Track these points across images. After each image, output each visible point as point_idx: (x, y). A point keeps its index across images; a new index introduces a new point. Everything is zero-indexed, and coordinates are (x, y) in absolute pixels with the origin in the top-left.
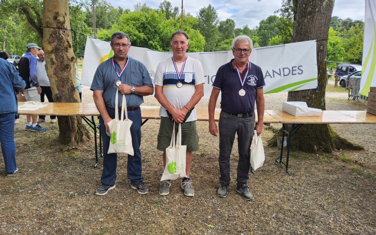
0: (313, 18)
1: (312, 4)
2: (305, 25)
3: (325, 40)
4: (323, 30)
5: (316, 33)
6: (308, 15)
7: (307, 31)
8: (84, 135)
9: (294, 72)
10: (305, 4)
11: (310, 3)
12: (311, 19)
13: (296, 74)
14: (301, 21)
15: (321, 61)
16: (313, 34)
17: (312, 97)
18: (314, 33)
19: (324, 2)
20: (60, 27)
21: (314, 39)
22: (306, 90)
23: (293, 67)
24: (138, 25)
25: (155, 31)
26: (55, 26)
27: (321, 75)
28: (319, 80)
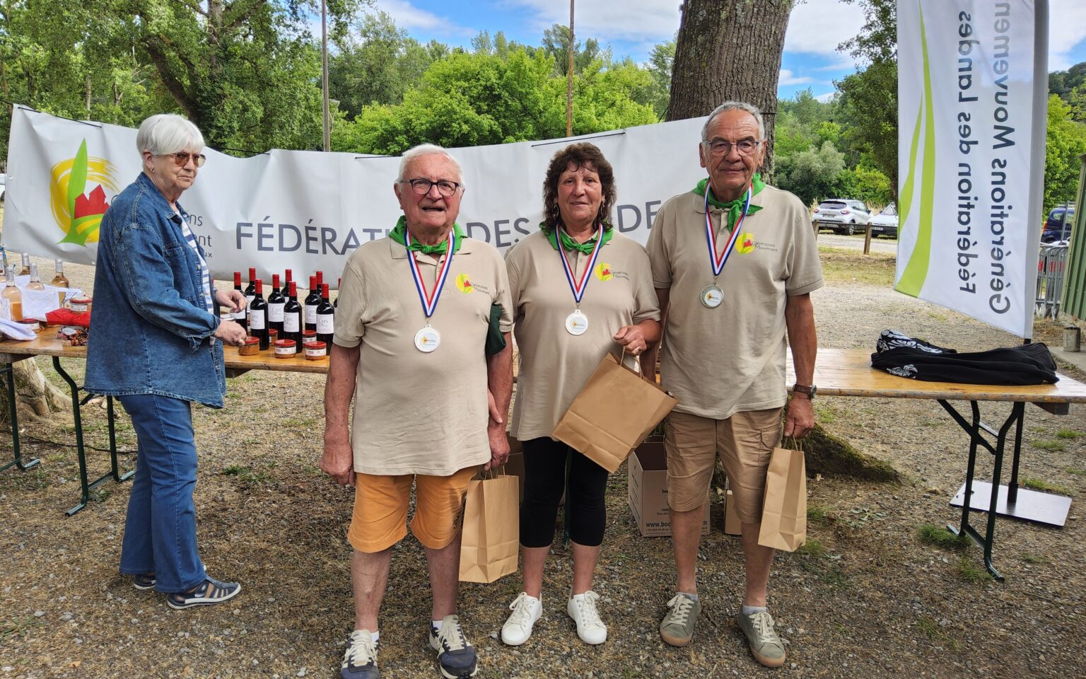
0: (712, 41)
2: (689, 67)
6: (698, 34)
7: (696, 85)
12: (708, 45)
14: (682, 54)
23: (648, 204)
24: (475, 92)
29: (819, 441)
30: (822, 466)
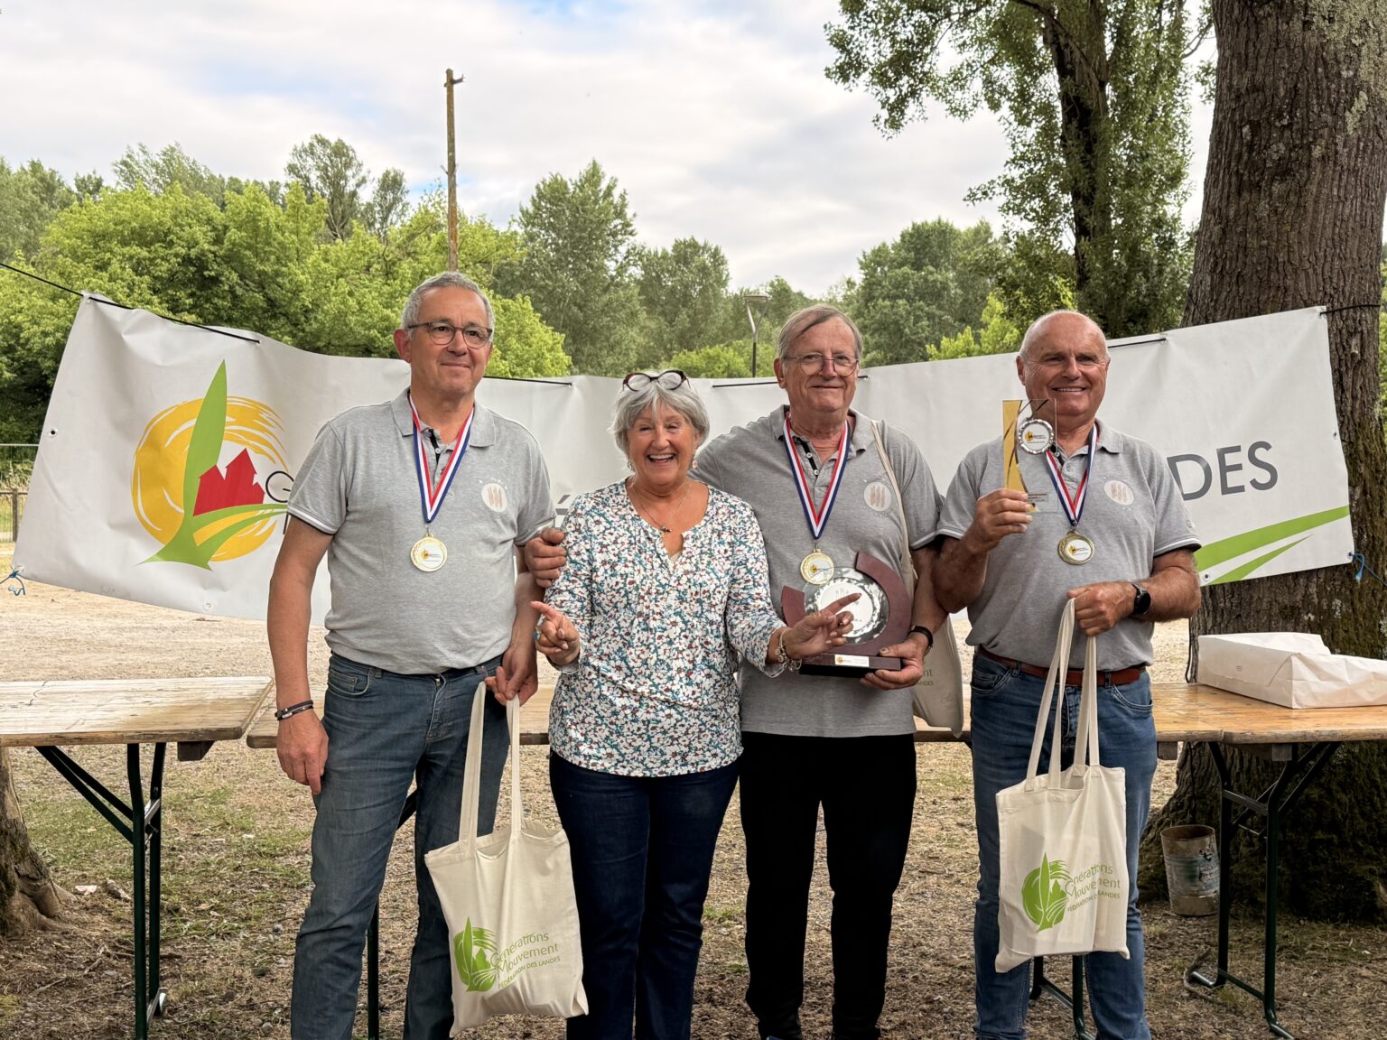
0: (1300, 192)
1: (1290, 125)
2: (1259, 232)
3: (1368, 306)
4: (1355, 256)
5: (1319, 271)
6: (1273, 180)
7: (1273, 260)
8: (17, 893)
9: (1229, 474)
10: (1250, 122)
11: (1280, 117)
12: (1292, 198)
13: (1241, 489)
14: (1237, 212)
15: (1356, 415)
16: (1307, 275)
17: (1331, 612)
18: (1311, 271)
19: (1347, 114)
21: (1315, 303)
22: (1296, 575)
23: (1222, 454)
24: (163, 269)
25: (271, 302)
27: (1364, 492)
28: (1359, 522)
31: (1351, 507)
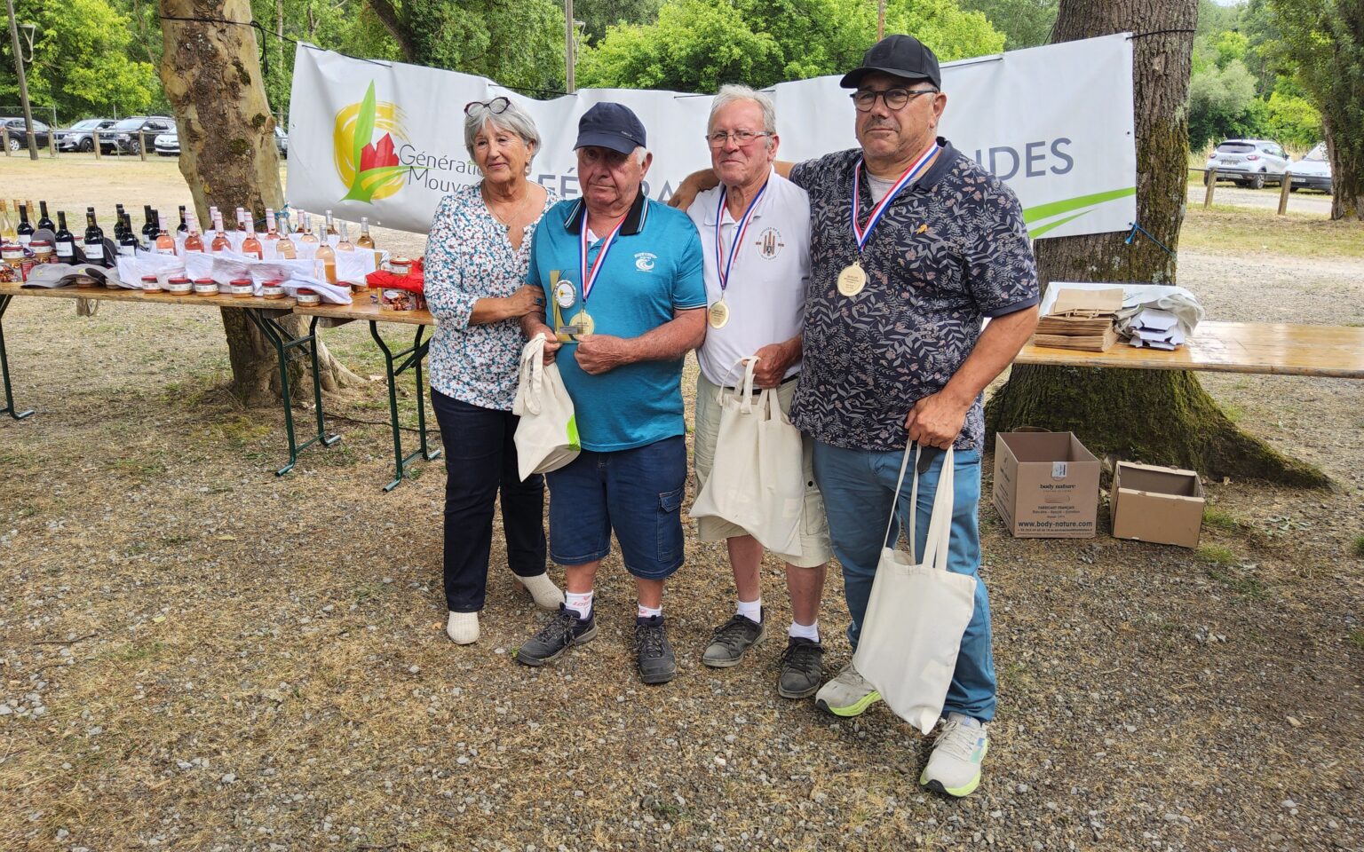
3: (1175, 31)
5: (1129, 4)
8: (305, 376)
9: (1033, 163)
13: (1043, 173)
15: (1152, 118)
16: (1119, 7)
17: (1110, 265)
18: (1122, 5)
20: (208, 15)
21: (1123, 30)
22: (1087, 237)
23: (1029, 147)
26: (191, 14)
27: (1151, 177)
28: (1142, 199)
29: (1228, 439)
30: (1232, 467)
31: (1137, 188)
